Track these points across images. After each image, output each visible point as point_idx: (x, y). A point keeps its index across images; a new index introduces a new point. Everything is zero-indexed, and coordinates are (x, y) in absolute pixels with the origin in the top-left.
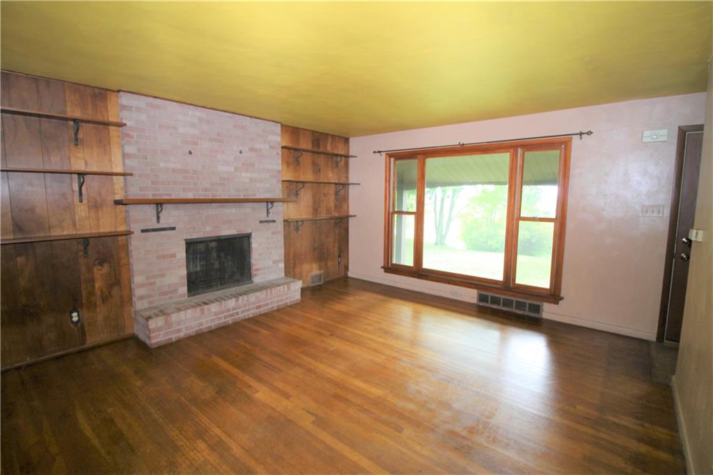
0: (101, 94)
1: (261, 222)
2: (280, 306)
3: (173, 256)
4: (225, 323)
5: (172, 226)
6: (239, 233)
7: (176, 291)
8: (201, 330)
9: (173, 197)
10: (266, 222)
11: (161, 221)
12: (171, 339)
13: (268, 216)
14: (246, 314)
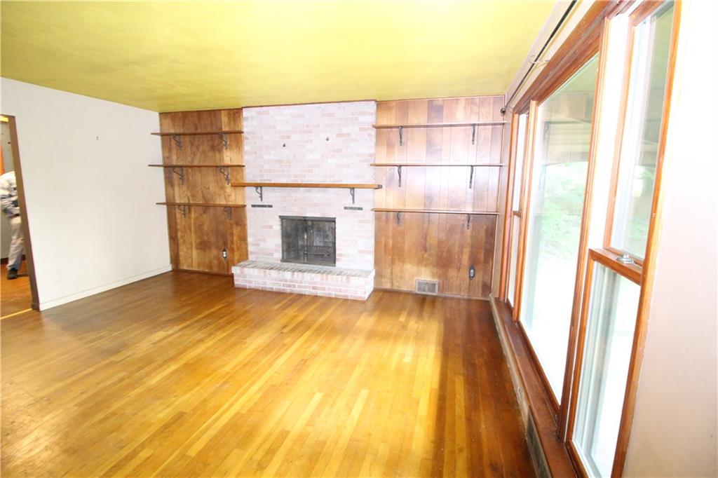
0: (236, 113)
1: (346, 208)
2: (338, 295)
3: (271, 227)
4: (284, 290)
5: (270, 204)
6: (323, 216)
7: (272, 254)
8: (266, 288)
9: (273, 182)
10: (351, 208)
11: (263, 200)
12: (245, 286)
13: (353, 203)
14: (303, 289)
